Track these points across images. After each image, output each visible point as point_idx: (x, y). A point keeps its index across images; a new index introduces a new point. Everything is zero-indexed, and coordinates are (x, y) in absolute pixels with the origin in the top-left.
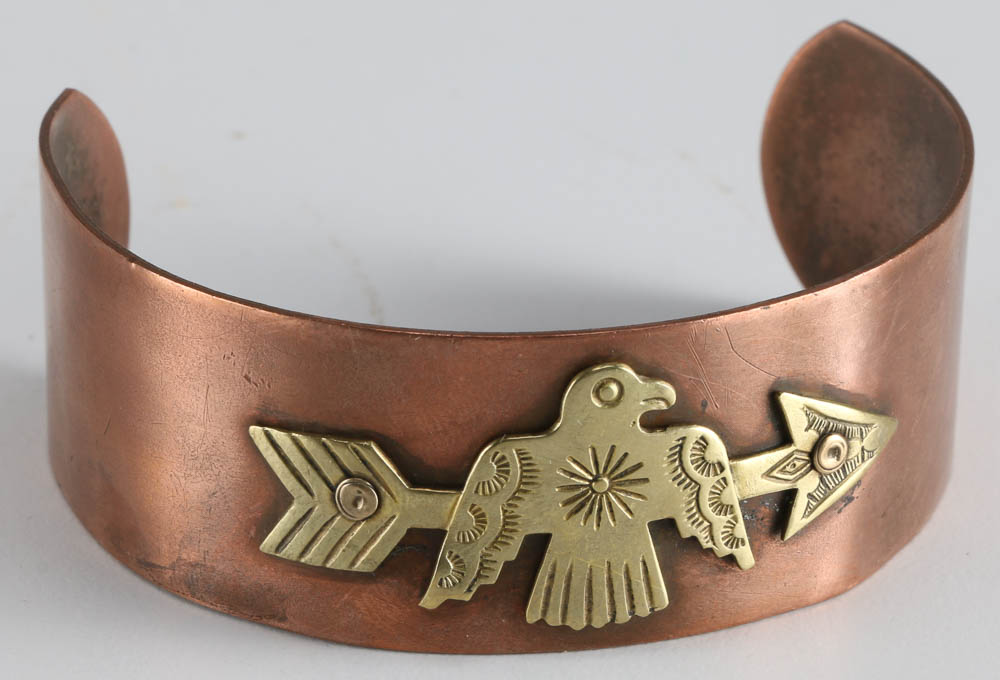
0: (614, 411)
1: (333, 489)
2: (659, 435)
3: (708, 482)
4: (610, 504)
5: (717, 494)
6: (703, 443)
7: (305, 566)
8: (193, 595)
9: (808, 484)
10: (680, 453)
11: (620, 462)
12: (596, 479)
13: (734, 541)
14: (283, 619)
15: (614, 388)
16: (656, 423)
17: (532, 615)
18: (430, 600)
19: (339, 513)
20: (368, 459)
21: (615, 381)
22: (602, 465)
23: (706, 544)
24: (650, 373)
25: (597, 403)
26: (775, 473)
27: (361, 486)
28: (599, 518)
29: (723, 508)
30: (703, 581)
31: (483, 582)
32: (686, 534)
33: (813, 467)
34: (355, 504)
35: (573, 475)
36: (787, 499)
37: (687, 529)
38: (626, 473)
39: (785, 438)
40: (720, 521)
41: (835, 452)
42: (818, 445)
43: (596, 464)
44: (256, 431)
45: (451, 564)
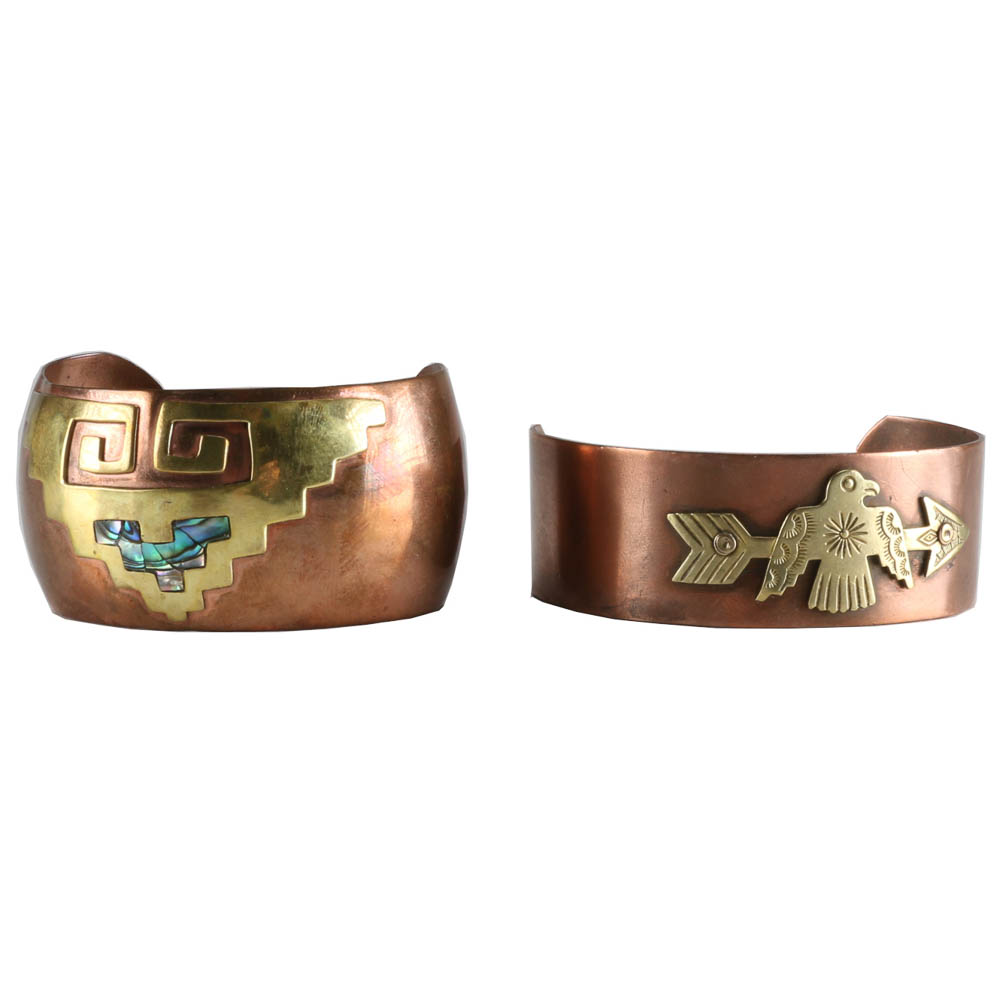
0: (851, 494)
1: (712, 540)
2: (871, 509)
3: (894, 537)
4: (849, 544)
5: (897, 544)
6: (891, 517)
7: (696, 585)
8: (633, 616)
9: (935, 549)
10: (881, 520)
11: (855, 522)
12: (842, 531)
13: (905, 572)
14: (684, 619)
15: (851, 482)
16: (870, 502)
17: (812, 605)
18: (762, 596)
19: (716, 552)
20: (730, 522)
21: (851, 477)
22: (846, 523)
23: (893, 572)
24: (867, 476)
25: (843, 489)
26: (922, 539)
27: (728, 536)
28: (844, 552)
29: (901, 553)
30: (890, 594)
31: (788, 586)
32: (884, 565)
33: (938, 540)
34: (725, 546)
35: (832, 528)
36: (926, 555)
37: (885, 562)
38: (857, 528)
39: (925, 522)
40: (899, 560)
41: (948, 532)
42: (940, 528)
43: (843, 522)
44: (670, 517)
45: (773, 577)
